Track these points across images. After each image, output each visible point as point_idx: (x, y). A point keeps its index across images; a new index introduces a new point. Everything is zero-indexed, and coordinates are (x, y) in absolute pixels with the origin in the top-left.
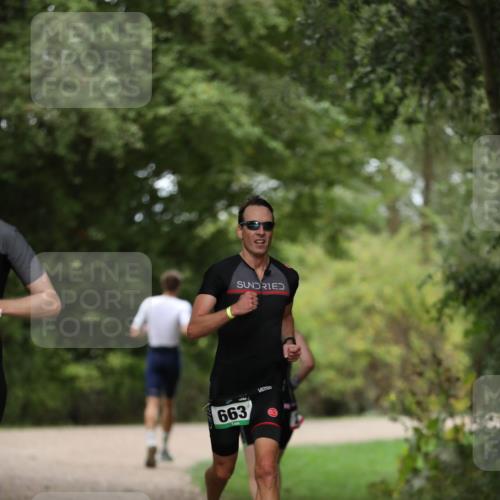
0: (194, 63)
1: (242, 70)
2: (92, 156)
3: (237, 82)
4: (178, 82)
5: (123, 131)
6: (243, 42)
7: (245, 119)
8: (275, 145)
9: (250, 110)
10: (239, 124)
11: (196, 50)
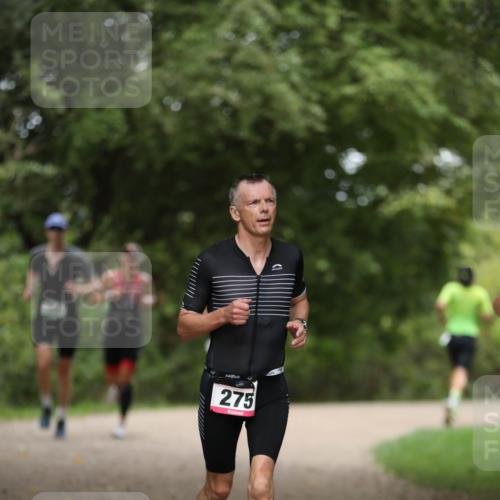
0: (380, 40)
1: (428, 47)
2: (274, 137)
3: (423, 60)
4: (364, 61)
5: (305, 113)
6: (429, 19)
7: (431, 98)
8: (461, 123)
9: (436, 89)
10: (424, 102)
11: (383, 28)
